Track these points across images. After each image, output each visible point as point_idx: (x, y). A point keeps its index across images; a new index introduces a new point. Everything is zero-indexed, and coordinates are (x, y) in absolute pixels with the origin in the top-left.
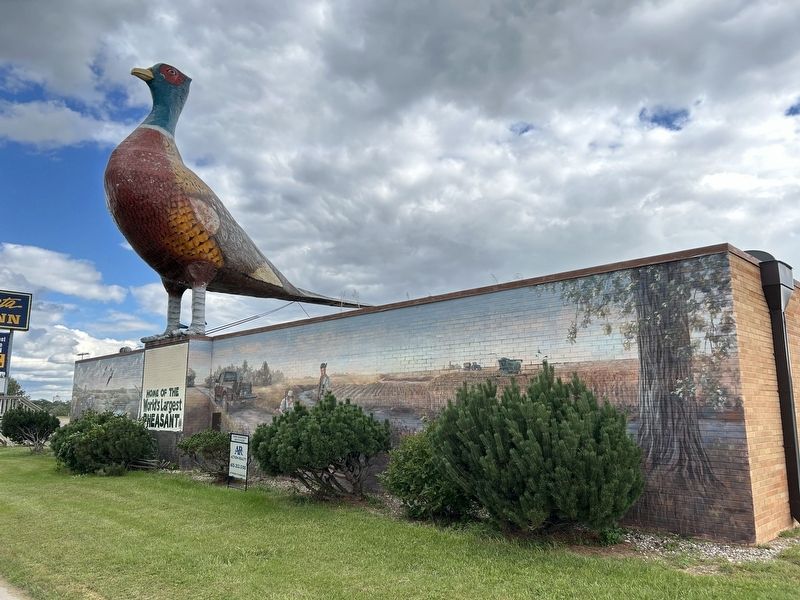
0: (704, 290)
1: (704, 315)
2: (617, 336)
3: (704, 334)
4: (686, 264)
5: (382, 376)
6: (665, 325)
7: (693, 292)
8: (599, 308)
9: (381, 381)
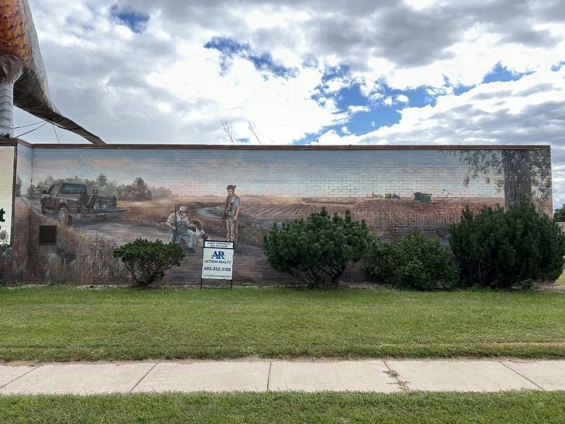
0: (539, 167)
1: (538, 179)
2: (493, 185)
3: (538, 188)
4: (531, 152)
5: (304, 199)
6: (519, 182)
7: (533, 167)
8: (483, 169)
9: (303, 203)
